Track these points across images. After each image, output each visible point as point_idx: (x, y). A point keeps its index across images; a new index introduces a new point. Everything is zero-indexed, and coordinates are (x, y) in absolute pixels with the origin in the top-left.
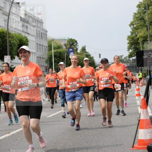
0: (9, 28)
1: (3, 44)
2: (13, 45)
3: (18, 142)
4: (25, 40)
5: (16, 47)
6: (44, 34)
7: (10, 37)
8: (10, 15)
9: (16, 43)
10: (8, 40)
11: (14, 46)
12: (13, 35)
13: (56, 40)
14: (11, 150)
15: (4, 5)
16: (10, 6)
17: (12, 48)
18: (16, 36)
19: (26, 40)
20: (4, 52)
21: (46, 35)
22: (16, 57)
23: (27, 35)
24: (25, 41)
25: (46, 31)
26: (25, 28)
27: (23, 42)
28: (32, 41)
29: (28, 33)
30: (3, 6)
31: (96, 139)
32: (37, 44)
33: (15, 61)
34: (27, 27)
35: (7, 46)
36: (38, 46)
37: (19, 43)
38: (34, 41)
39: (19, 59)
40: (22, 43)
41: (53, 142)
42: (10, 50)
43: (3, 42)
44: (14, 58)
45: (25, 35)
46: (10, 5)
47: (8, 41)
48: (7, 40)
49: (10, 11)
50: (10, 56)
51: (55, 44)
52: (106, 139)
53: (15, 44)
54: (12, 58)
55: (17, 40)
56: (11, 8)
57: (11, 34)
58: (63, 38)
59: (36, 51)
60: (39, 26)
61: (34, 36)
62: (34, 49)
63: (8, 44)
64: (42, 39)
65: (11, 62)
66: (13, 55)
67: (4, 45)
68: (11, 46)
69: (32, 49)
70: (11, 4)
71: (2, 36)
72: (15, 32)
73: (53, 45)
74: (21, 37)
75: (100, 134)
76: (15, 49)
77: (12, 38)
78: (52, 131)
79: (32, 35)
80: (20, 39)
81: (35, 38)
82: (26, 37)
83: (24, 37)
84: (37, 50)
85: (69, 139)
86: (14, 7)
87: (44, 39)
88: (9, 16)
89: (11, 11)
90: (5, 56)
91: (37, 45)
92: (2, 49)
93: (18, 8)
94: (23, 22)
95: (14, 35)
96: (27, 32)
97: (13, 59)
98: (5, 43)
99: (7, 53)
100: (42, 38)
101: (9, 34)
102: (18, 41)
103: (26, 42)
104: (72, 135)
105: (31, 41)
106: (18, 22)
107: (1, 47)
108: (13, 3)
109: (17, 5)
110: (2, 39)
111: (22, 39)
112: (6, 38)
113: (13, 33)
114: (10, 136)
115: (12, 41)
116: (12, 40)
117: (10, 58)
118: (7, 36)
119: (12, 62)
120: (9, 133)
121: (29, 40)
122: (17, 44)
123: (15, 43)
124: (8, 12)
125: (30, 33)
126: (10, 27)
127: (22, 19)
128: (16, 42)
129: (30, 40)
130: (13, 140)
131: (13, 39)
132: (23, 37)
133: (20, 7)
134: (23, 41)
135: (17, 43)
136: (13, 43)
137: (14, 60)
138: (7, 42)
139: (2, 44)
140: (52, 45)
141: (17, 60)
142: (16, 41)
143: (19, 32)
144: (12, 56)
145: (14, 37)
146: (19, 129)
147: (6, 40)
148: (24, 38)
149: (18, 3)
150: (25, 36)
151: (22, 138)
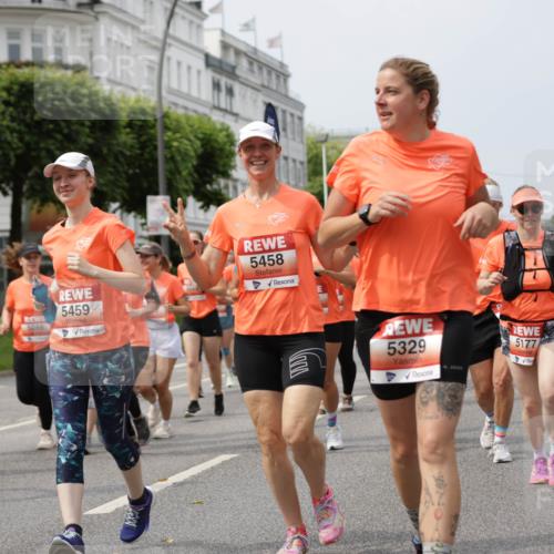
0: (164, 93)
1: (142, 155)
2: (179, 158)
4: (221, 137)
5: (190, 165)
6: (292, 115)
7: (166, 128)
8: (167, 47)
9: (189, 148)
10: (161, 137)
11: (183, 159)
12: (178, 121)
13: (337, 138)
14: (170, 541)
15: (145, 12)
16: (168, 13)
17: (177, 168)
18: (191, 123)
19: (226, 140)
20: (145, 185)
21: (301, 119)
22: (191, 200)
23: (229, 121)
24: (225, 144)
25: (301, 106)
26: (223, 94)
27: (216, 145)
29: (235, 110)
30: (140, 15)
31: (482, 502)
34: (230, 92)
35: (155, 161)
37: (200, 151)
39: (202, 207)
40: (212, 147)
42: (170, 176)
43: (143, 146)
45: (222, 120)
46: (166, 9)
47: (160, 145)
48: (156, 140)
50: (168, 198)
51: (333, 153)
52: (517, 503)
53: (185, 156)
55: (192, 138)
56: (172, 22)
57: (173, 116)
60: (274, 87)
63: (160, 154)
64: (286, 136)
67: (147, 156)
68: (171, 159)
70: (169, 6)
71: (139, 123)
72: (186, 108)
73: (327, 157)
74: (208, 127)
75: (497, 484)
76: (184, 173)
77: (175, 133)
80: (205, 134)
82: (226, 129)
83: (218, 126)
85: (382, 503)
86: (183, 18)
87: (293, 133)
88: (163, 51)
89: (171, 31)
90: (149, 198)
92: (137, 171)
93: (196, 21)
94: (215, 71)
95: (183, 120)
96: (229, 108)
98: (148, 150)
99: (157, 185)
100: (284, 129)
101: (166, 116)
102: (198, 143)
103: (227, 147)
106: (199, 72)
107: (137, 164)
108: (179, 3)
109: (194, 10)
110: (141, 136)
111: (211, 135)
112: (152, 131)
113: (181, 111)
114: (167, 490)
115: (175, 144)
116: (176, 140)
118: (159, 125)
120: (165, 480)
122: (192, 154)
123: (186, 149)
125: (242, 114)
126: (167, 93)
127: (209, 61)
128: (192, 148)
130: (176, 505)
131: (178, 135)
132: (215, 129)
133: (204, 17)
134: (216, 141)
135: (195, 151)
136: (178, 149)
138: (156, 148)
139: (138, 152)
140: (321, 158)
141: (195, 212)
142: (190, 140)
143: (202, 110)
145: (184, 128)
146: (200, 463)
147: (153, 139)
148: (221, 130)
149: (198, 5)
150: (223, 124)
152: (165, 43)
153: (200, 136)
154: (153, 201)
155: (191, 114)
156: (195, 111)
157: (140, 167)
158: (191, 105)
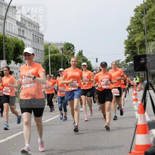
2: (9, 50)
3: (15, 147)
4: (21, 44)
5: (12, 52)
6: (40, 38)
7: (6, 41)
10: (4, 44)
16: (7, 9)
17: (9, 53)
18: (12, 40)
21: (43, 39)
22: (12, 61)
23: (23, 39)
24: (22, 46)
25: (43, 36)
26: (21, 32)
28: (28, 45)
29: (24, 37)
32: (34, 48)
33: (11, 66)
34: (23, 31)
35: (3, 50)
37: (16, 47)
38: (30, 46)
39: (15, 63)
40: (18, 47)
41: (49, 147)
42: (7, 55)
44: (10, 63)
45: (21, 39)
47: (4, 46)
50: (6, 61)
51: (51, 48)
53: (11, 49)
54: (9, 62)
55: (13, 44)
56: (8, 12)
57: (8, 38)
58: (60, 43)
61: (31, 40)
63: (4, 48)
64: (39, 44)
68: (7, 50)
70: (7, 8)
73: (50, 50)
74: (17, 41)
75: (97, 139)
76: (11, 54)
78: (48, 137)
79: (28, 39)
81: (32, 42)
82: (22, 42)
83: (20, 41)
85: (66, 145)
86: (11, 11)
87: (41, 43)
88: (5, 20)
89: (7, 15)
94: (19, 26)
95: (10, 39)
99: (3, 57)
100: (38, 42)
101: (5, 38)
102: (15, 45)
104: (68, 140)
105: (27, 45)
106: (15, 26)
108: (9, 7)
109: (14, 9)
111: (18, 43)
112: (2, 42)
113: (10, 37)
114: (6, 141)
115: (8, 46)
117: (6, 63)
118: (4, 41)
120: (6, 138)
121: (25, 44)
122: (13, 49)
123: (11, 47)
124: (4, 16)
125: (26, 37)
126: (6, 31)
127: (18, 23)
129: (26, 44)
130: (9, 145)
131: (9, 43)
133: (17, 11)
134: (19, 45)
138: (3, 47)
140: (48, 50)
141: (14, 65)
144: (8, 60)
145: (10, 41)
146: (15, 134)
147: (2, 44)
149: (15, 7)
151: (18, 143)
152: (5, 18)
153: (15, 43)
154: (2, 62)
155: (12, 37)
156: (14, 37)
158: (13, 35)
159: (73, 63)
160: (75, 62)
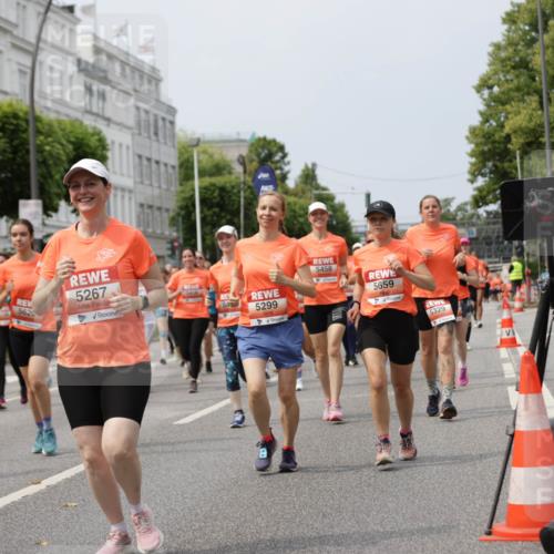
0: (36, 97)
1: (14, 159)
2: (51, 162)
3: (72, 514)
4: (93, 141)
5: (62, 169)
6: (164, 119)
7: (38, 132)
8: (39, 52)
9: (62, 152)
10: (33, 141)
11: (55, 164)
12: (50, 125)
13: (210, 142)
14: (45, 544)
15: (18, 17)
16: (41, 17)
17: (49, 172)
18: (62, 127)
19: (97, 144)
20: (18, 189)
21: (172, 123)
22: (63, 204)
23: (101, 126)
24: (96, 148)
25: (172, 111)
28: (121, 145)
30: (13, 18)
31: (355, 503)
32: (140, 157)
33: (58, 221)
35: (28, 165)
36: (141, 164)
38: (128, 148)
39: (73, 212)
41: (197, 515)
42: (42, 180)
43: (15, 151)
44: (56, 210)
45: (93, 124)
46: (39, 14)
47: (32, 148)
48: (28, 144)
49: (39, 38)
50: (40, 202)
51: (204, 158)
52: (390, 505)
53: (57, 159)
54: (49, 208)
55: (64, 142)
56: (44, 26)
57: (45, 120)
58: (234, 137)
59: (135, 182)
61: (129, 128)
62: (129, 176)
63: (33, 158)
64: (158, 141)
65: (44, 224)
66: (50, 198)
67: (19, 160)
68: (43, 163)
69: (122, 175)
70: (42, 10)
71: (12, 127)
72: (58, 112)
73: (199, 162)
74: (80, 131)
75: (369, 485)
77: (47, 137)
78: (193, 476)
79: (119, 124)
80: (77, 138)
81: (133, 135)
82: (98, 133)
83: (90, 131)
84: (138, 180)
85: (256, 505)
87: (165, 138)
88: (34, 55)
89: (43, 36)
90: (21, 202)
91: (137, 160)
92: (9, 175)
95: (56, 124)
97: (50, 212)
98: (20, 154)
99: (29, 188)
100: (156, 134)
101: (37, 119)
102: (71, 147)
103: (99, 152)
105: (117, 146)
107: (9, 169)
108: (52, 7)
109: (67, 15)
110: (12, 140)
111: (82, 139)
112: (24, 136)
113: (53, 116)
114: (41, 493)
115: (47, 148)
116: (48, 144)
117: (40, 210)
118: (31, 130)
119: (49, 221)
120: (39, 482)
121: (109, 142)
122: (64, 158)
123: (58, 153)
124: (33, 40)
125: (114, 118)
126: (40, 97)
128: (62, 150)
129: (113, 143)
130: (50, 508)
131: (50, 139)
132: (87, 134)
133: (78, 21)
134: (88, 146)
135: (67, 154)
136: (50, 153)
137: (53, 214)
138: (28, 152)
139: (10, 156)
140: (193, 163)
141: (67, 217)
142: (62, 145)
143: (78, 115)
144: (47, 201)
145: (55, 132)
146: (73, 466)
147: (25, 143)
148: (93, 135)
149: (71, 9)
150: (95, 128)
151: (83, 500)
152: (37, 48)
153: (73, 139)
154: (25, 205)
155: (63, 118)
156: (67, 116)
157: (12, 172)
158: (63, 110)
159: (266, 212)
160: (272, 209)
